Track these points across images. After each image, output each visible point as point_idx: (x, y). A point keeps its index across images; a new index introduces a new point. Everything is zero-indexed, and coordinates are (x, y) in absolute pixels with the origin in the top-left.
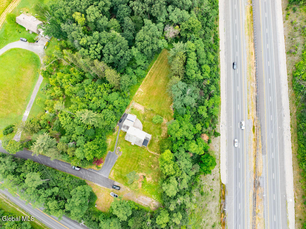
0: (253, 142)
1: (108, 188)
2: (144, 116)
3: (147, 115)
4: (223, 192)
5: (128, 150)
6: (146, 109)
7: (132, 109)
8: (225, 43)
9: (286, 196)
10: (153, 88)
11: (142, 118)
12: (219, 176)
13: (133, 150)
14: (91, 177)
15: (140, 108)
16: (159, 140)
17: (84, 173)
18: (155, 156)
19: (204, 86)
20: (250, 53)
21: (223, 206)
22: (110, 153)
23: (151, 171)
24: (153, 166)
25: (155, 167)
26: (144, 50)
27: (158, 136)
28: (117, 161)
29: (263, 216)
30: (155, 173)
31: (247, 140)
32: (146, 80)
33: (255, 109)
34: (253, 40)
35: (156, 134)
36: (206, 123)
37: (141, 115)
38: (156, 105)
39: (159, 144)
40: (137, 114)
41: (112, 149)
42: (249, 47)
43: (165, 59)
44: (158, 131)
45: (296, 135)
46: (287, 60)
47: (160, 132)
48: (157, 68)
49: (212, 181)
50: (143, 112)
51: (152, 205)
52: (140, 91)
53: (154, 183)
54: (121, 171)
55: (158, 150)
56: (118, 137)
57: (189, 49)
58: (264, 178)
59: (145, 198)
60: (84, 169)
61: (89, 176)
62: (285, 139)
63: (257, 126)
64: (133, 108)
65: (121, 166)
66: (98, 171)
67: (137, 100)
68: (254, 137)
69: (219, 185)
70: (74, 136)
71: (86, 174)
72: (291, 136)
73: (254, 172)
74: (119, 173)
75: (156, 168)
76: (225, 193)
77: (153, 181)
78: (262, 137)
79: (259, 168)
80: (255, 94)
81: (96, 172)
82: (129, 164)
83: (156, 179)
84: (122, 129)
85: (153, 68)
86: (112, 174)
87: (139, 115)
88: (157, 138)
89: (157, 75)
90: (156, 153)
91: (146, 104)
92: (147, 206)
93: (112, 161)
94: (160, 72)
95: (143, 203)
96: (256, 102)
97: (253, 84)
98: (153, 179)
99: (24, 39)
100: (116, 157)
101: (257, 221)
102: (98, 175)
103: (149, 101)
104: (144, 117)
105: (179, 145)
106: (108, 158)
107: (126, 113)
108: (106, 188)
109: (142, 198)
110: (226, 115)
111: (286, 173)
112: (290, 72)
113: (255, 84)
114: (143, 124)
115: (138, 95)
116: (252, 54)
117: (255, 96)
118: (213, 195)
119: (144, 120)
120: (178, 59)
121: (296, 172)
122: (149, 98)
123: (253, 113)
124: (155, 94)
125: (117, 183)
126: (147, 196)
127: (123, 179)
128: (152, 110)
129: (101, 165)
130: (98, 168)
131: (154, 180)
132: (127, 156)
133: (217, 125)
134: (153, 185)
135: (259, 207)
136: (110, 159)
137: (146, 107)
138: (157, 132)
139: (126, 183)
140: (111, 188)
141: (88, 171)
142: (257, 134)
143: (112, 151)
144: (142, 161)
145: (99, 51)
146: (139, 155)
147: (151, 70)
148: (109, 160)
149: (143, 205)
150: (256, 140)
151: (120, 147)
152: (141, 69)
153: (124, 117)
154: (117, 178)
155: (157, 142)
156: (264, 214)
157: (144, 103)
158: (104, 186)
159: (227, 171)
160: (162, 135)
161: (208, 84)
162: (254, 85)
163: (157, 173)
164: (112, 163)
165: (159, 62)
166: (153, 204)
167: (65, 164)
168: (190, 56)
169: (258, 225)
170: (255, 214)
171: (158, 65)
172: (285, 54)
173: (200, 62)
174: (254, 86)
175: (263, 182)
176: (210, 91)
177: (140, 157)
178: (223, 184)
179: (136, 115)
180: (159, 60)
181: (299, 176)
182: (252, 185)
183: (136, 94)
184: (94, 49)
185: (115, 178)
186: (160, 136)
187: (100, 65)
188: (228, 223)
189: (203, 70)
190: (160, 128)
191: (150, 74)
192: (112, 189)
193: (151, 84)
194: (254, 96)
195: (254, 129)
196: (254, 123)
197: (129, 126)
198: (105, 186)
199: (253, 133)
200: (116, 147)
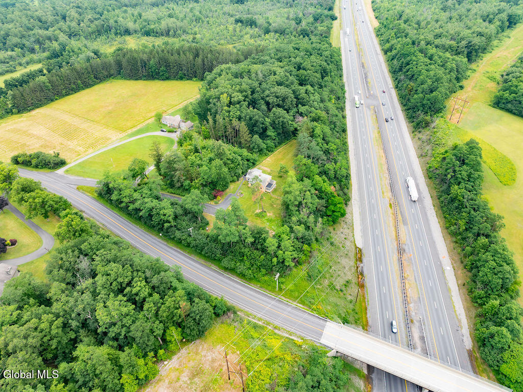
0: (391, 215)
2: (270, 174)
3: (273, 173)
4: (359, 255)
5: (250, 194)
6: (273, 170)
7: (259, 168)
9: (441, 263)
10: (281, 159)
12: (352, 239)
15: (267, 169)
18: (278, 199)
21: (360, 269)
22: (231, 195)
23: (274, 209)
29: (414, 281)
30: (276, 211)
31: (384, 214)
32: (275, 154)
33: (390, 191)
34: (382, 149)
41: (234, 192)
42: (379, 152)
44: (283, 183)
45: (440, 212)
46: (420, 162)
49: (344, 239)
50: (269, 171)
52: (268, 160)
53: (275, 218)
56: (241, 185)
58: (409, 244)
62: (429, 214)
63: (394, 204)
66: (215, 206)
67: (265, 165)
68: (391, 211)
69: (354, 248)
72: (435, 213)
73: (396, 239)
75: (278, 207)
76: (361, 256)
77: (274, 216)
79: (402, 236)
80: (389, 181)
81: (213, 206)
82: (250, 203)
83: (278, 215)
88: (281, 188)
89: (285, 153)
90: (280, 198)
94: (289, 151)
96: (391, 186)
98: (274, 214)
101: (407, 286)
102: (215, 208)
111: (437, 243)
112: (424, 168)
115: (266, 162)
116: (382, 157)
118: (346, 253)
121: (448, 242)
122: (276, 165)
123: (388, 194)
130: (216, 203)
131: (276, 215)
132: (248, 198)
135: (408, 273)
142: (394, 209)
143: (232, 193)
148: (229, 199)
150: (395, 215)
151: (241, 191)
156: (415, 279)
157: (270, 167)
159: (363, 237)
163: (280, 210)
165: (288, 146)
169: (409, 290)
170: (403, 278)
171: (287, 148)
175: (409, 248)
178: (358, 248)
181: (453, 245)
182: (395, 251)
183: (264, 161)
188: (367, 283)
193: (279, 157)
194: (387, 183)
195: (390, 205)
196: (391, 201)
199: (390, 208)
200: (238, 190)
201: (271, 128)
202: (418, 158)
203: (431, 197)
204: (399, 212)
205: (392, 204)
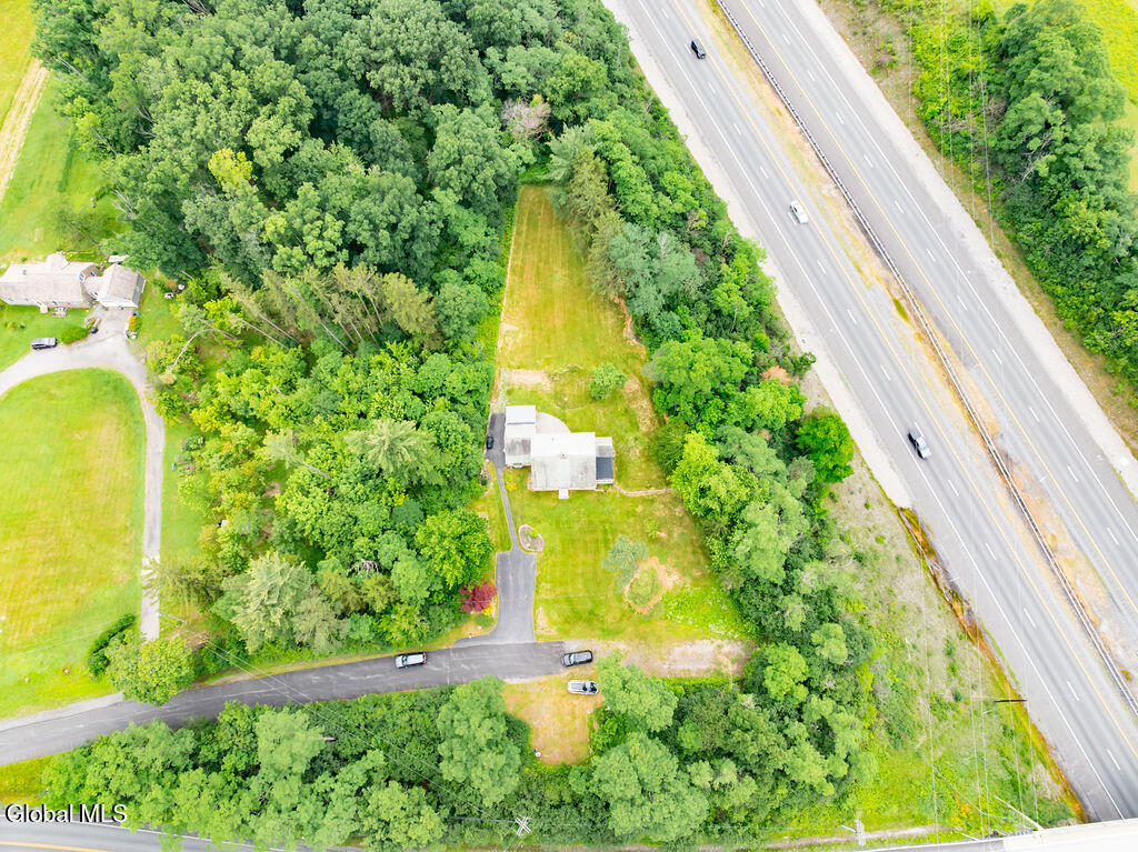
0: (919, 344)
1: (551, 673)
2: (557, 396)
3: (567, 390)
4: (917, 534)
5: (557, 523)
6: (555, 375)
7: (509, 392)
8: (687, 115)
9: (1102, 454)
10: (545, 306)
11: (556, 405)
12: (876, 489)
13: (574, 513)
14: (475, 667)
15: (533, 378)
16: (641, 448)
17: (445, 665)
18: (652, 501)
19: (695, 235)
20: (772, 113)
21: (941, 579)
22: (503, 559)
23: (665, 550)
24: (663, 535)
25: (670, 534)
26: (475, 185)
27: (630, 437)
28: (537, 573)
29: (1076, 549)
30: (680, 553)
31: (900, 346)
32: (512, 292)
33: (872, 252)
34: (761, 77)
35: (623, 433)
36: (757, 335)
37: (546, 399)
38: (577, 350)
39: (648, 459)
40: (532, 397)
41: (505, 542)
42: (761, 98)
43: (540, 214)
44: (624, 421)
45: (1025, 272)
46: (885, 92)
47: (631, 422)
48: (529, 247)
49: (866, 511)
50: (547, 386)
51: (722, 658)
52: (508, 331)
53: (695, 585)
54: (569, 600)
55: (654, 477)
56: (504, 498)
57: (604, 140)
58: (1011, 431)
59: (690, 649)
60: (441, 652)
61: (466, 667)
62: (1001, 295)
63: (904, 297)
64: (510, 388)
65: (561, 583)
66: (492, 636)
67: (512, 359)
68: (913, 332)
69: (892, 516)
70: (361, 542)
71: (452, 664)
72: (1013, 281)
73: (973, 429)
74: (566, 607)
75: (675, 535)
76: (923, 533)
77: (688, 580)
78: (936, 320)
79: (980, 410)
80: (847, 212)
81: (484, 643)
82: (584, 563)
83: (694, 570)
84: (510, 460)
85: (516, 252)
86: (542, 621)
87: (540, 399)
88: (632, 443)
89: (538, 267)
90: (652, 490)
91: (548, 361)
92: (708, 671)
93: (522, 582)
94: (544, 254)
95: (691, 667)
96: (865, 232)
97: (829, 188)
98: (683, 572)
99: (46, 341)
100: (529, 564)
101: (1068, 572)
102: (497, 647)
103: (549, 348)
104: (561, 400)
105: (715, 420)
106: (504, 575)
107: (496, 411)
108: (544, 678)
109: (683, 654)
110: (798, 305)
111: (1064, 390)
112: (910, 115)
113: (832, 186)
114: (565, 421)
115: (507, 345)
116: (780, 114)
117: (851, 219)
118: (894, 556)
119: (563, 408)
120: (585, 172)
121: (1088, 372)
122: (548, 341)
123: (873, 266)
124: (559, 322)
125: (572, 645)
126: (692, 640)
127: (589, 622)
128: (573, 370)
129: (492, 610)
130: (485, 622)
131: (690, 575)
132: (563, 543)
133: (789, 342)
134: (693, 591)
135: (1049, 525)
136: (511, 578)
137: (551, 369)
138: (622, 427)
139: (603, 630)
140: (562, 669)
141: (455, 650)
142: (917, 320)
143: (504, 549)
144: (620, 535)
145: (338, 235)
146: (602, 522)
147: (514, 259)
148: (511, 584)
149: (693, 675)
150: (924, 336)
151: (526, 525)
152: (483, 259)
153: (498, 427)
154: (567, 627)
155: (638, 454)
156: (1075, 540)
157: (538, 361)
158: (534, 675)
159: (896, 466)
160: (644, 429)
161: (704, 224)
163: (690, 549)
164: (527, 586)
165: (524, 228)
166: (727, 655)
167: (366, 668)
168: (615, 157)
169: (1078, 583)
170: (1047, 553)
171: (527, 237)
172: (870, 79)
173: (652, 165)
174: (835, 193)
175: (1015, 444)
176: (719, 243)
177: (607, 527)
178: (902, 509)
179: (530, 403)
180: (522, 223)
181: (1103, 381)
182: (991, 471)
183: (500, 344)
184: (320, 237)
185: (559, 630)
186: (638, 434)
187: (358, 279)
188: (985, 620)
189: (670, 189)
190: (626, 411)
191: (513, 271)
192: (566, 674)
193: (533, 296)
194: (848, 220)
195: (899, 308)
196: (892, 291)
197: (526, 437)
198: (539, 674)
199: (902, 320)
200: (514, 529)
202: (873, 73)
203: (979, 225)
204: (932, 327)
205: (903, 302)
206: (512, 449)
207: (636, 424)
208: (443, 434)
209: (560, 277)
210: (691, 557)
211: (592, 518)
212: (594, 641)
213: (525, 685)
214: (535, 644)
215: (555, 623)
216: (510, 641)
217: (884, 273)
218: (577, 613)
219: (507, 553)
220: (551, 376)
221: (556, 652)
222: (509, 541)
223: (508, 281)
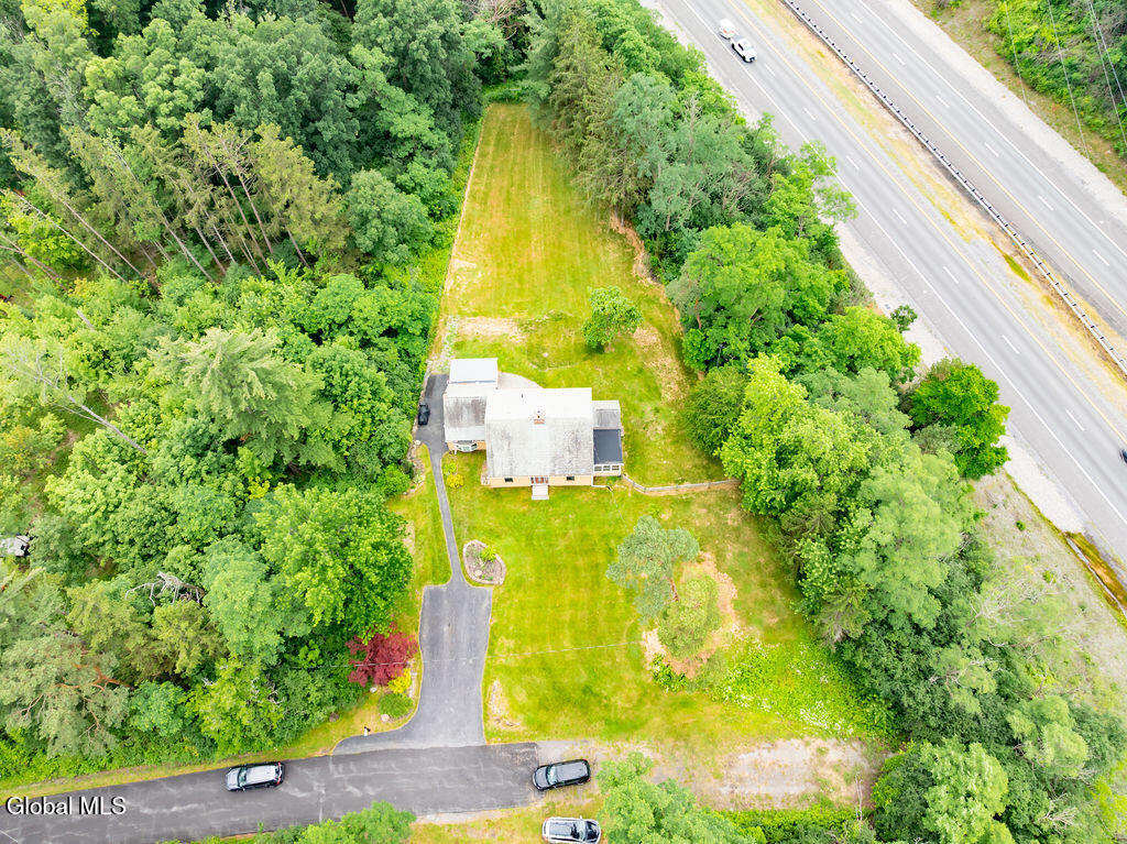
0: (1051, 310)
1: (512, 804)
2: (532, 352)
3: (548, 343)
4: (1100, 572)
5: (530, 538)
6: (530, 324)
7: (458, 346)
10: (517, 238)
11: (531, 363)
12: (1025, 504)
13: (557, 523)
14: (371, 792)
15: (496, 328)
16: (664, 423)
17: (319, 788)
18: (687, 503)
20: (811, 55)
22: (435, 596)
27: (648, 407)
28: (492, 621)
31: (1024, 311)
32: (469, 221)
33: (966, 202)
34: (795, 21)
35: (636, 401)
37: (515, 354)
38: (564, 292)
39: (677, 441)
40: (494, 352)
41: (439, 570)
42: (797, 41)
43: (513, 134)
44: (637, 385)
47: (647, 386)
48: (497, 170)
49: (1018, 534)
50: (518, 337)
51: (835, 779)
52: (461, 269)
53: (768, 641)
54: (546, 668)
55: (688, 466)
56: (442, 498)
59: (767, 756)
60: (311, 762)
61: (357, 792)
63: (1019, 252)
64: (461, 339)
65: (534, 639)
66: (406, 733)
67: (466, 305)
68: (1040, 294)
69: (1058, 545)
71: (331, 785)
74: (540, 679)
75: (729, 556)
77: (757, 632)
78: (1066, 278)
80: (924, 157)
81: (392, 745)
82: (574, 604)
83: (765, 614)
84: (453, 439)
85: (477, 176)
86: (499, 706)
87: (505, 353)
88: (650, 416)
89: (508, 192)
90: (686, 485)
91: (519, 307)
92: (804, 798)
93: (464, 637)
94: (516, 177)
95: (771, 791)
96: (952, 178)
98: (748, 618)
100: (478, 605)
102: (414, 753)
103: (521, 289)
104: (538, 356)
106: (435, 624)
107: (437, 372)
108: (498, 814)
109: (755, 765)
110: (874, 262)
113: (900, 128)
115: (459, 286)
116: (823, 56)
117: (930, 164)
122: (521, 281)
123: (968, 216)
124: (537, 258)
125: (553, 750)
126: (769, 739)
127: (583, 707)
128: (558, 318)
129: (408, 682)
130: (396, 706)
131: (761, 623)
132: (538, 570)
134: (769, 652)
136: (446, 628)
137: (524, 316)
138: (633, 393)
139: (608, 722)
140: (533, 796)
141: (338, 759)
142: (1042, 279)
143: (438, 580)
145: (197, 85)
146: (604, 536)
147: (475, 184)
148: (446, 638)
149: (778, 806)
150: (1057, 299)
151: (476, 542)
152: (427, 166)
153: (437, 394)
154: (543, 716)
155: (661, 432)
157: (504, 307)
158: (479, 807)
160: (668, 397)
162: (897, 133)
163: (755, 578)
164: (473, 644)
165: (491, 149)
166: (836, 767)
167: (173, 791)
171: (494, 159)
174: (904, 136)
178: (1069, 535)
179: (488, 356)
180: (488, 143)
183: (449, 284)
185: (529, 722)
186: (659, 404)
190: (641, 371)
191: (473, 197)
192: (540, 805)
193: (500, 226)
194: (926, 165)
195: (1014, 265)
196: (1000, 246)
197: (479, 397)
198: (490, 806)
199: (1022, 281)
200: (455, 547)
201: (397, 93)
202: (933, 16)
203: (1101, 168)
204: (1064, 288)
205: (1017, 259)
206: (457, 416)
207: (656, 389)
208: (337, 380)
209: (539, 203)
210: (758, 592)
211: (588, 529)
212: (593, 743)
213: (464, 827)
214: (484, 748)
215: (522, 709)
216: (438, 743)
217: (985, 225)
218: (560, 690)
219: (442, 587)
220: (524, 326)
221: (524, 764)
222: (447, 566)
223: (465, 208)
